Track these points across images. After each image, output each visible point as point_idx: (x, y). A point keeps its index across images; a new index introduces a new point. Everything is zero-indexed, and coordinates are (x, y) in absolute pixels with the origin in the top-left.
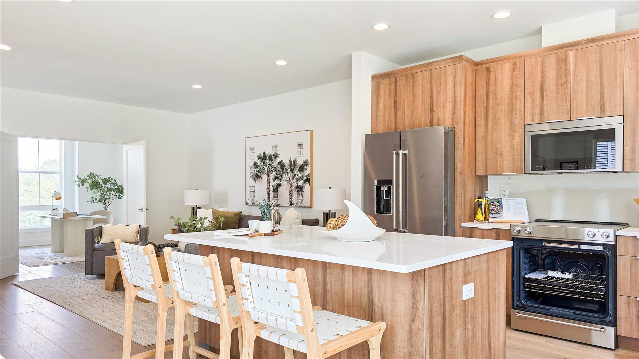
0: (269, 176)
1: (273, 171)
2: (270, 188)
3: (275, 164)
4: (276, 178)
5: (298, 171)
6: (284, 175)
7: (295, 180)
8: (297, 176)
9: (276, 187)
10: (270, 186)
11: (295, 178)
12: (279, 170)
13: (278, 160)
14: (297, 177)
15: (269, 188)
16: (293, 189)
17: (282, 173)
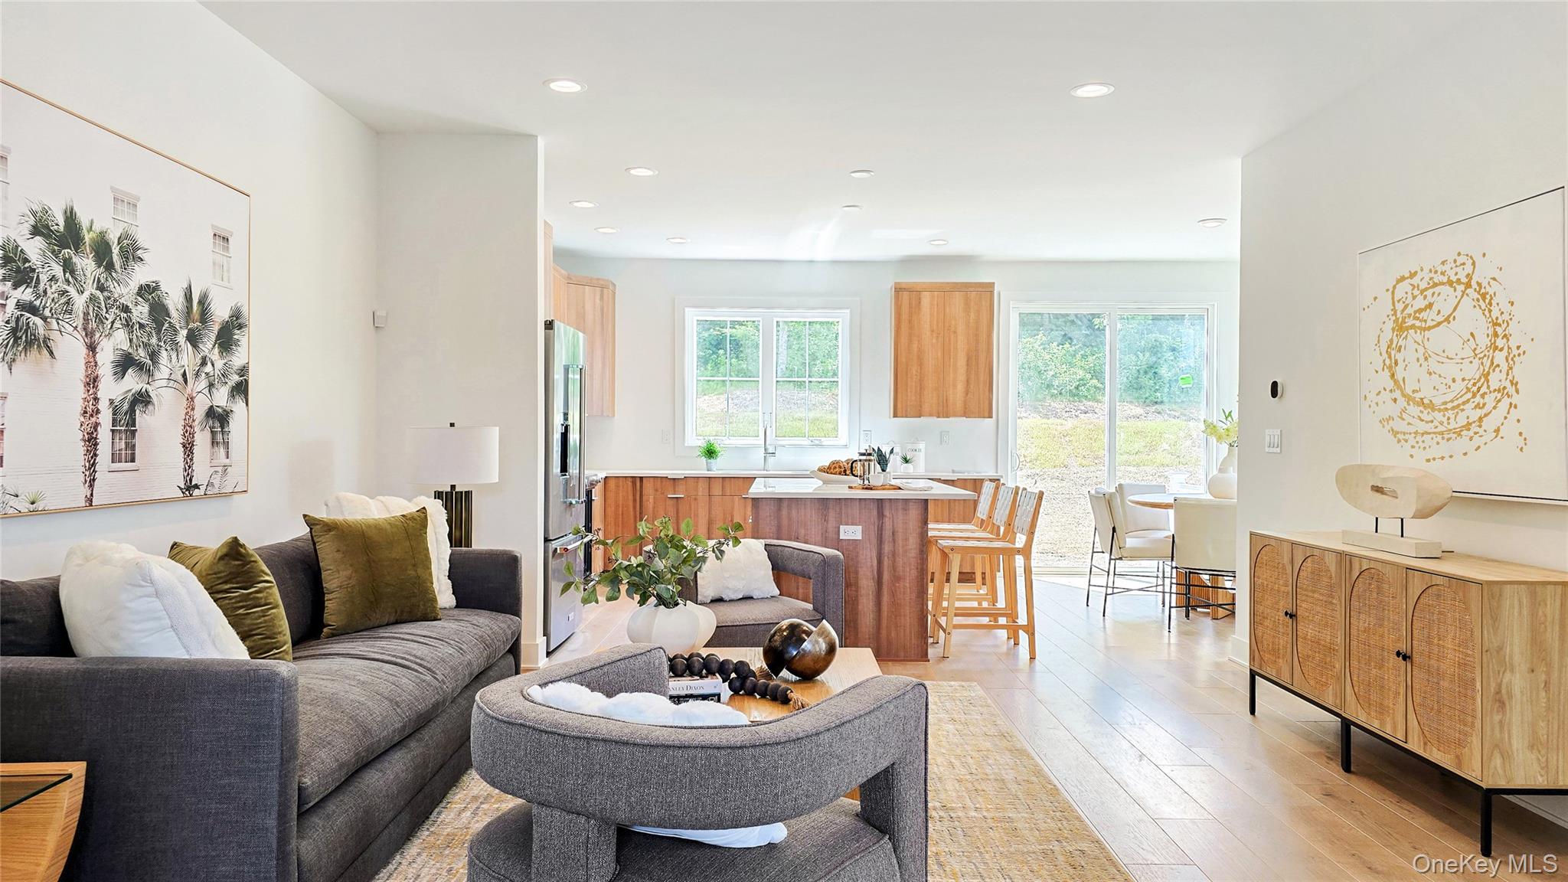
0: (92, 348)
1: (113, 323)
2: (98, 412)
3: (125, 291)
4: (125, 363)
5: (214, 346)
6: (164, 354)
7: (203, 384)
8: (209, 364)
9: (126, 407)
10: (96, 399)
11: (203, 375)
12: (142, 326)
13: (141, 275)
14: (208, 368)
15: (91, 412)
16: (196, 423)
17: (154, 341)
